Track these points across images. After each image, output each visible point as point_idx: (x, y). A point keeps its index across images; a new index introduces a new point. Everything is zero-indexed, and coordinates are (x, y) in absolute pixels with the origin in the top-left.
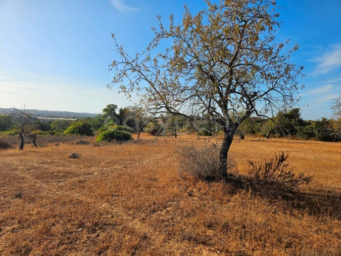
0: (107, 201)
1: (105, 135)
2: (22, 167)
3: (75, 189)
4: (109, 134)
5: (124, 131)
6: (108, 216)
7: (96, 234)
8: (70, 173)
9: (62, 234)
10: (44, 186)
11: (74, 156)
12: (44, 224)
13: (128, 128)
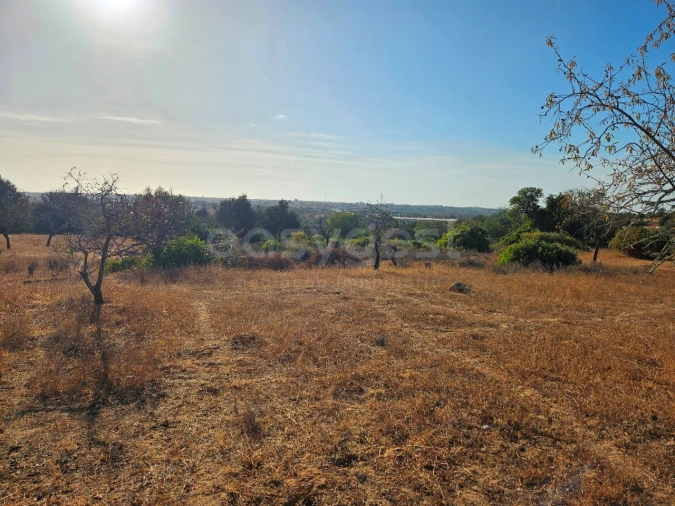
0: (535, 386)
1: (517, 253)
2: (381, 298)
3: (467, 349)
4: (525, 249)
5: (558, 245)
6: (540, 417)
7: (517, 446)
8: (455, 318)
9: (454, 426)
10: (415, 333)
11: (460, 288)
12: (424, 400)
13: (568, 238)
